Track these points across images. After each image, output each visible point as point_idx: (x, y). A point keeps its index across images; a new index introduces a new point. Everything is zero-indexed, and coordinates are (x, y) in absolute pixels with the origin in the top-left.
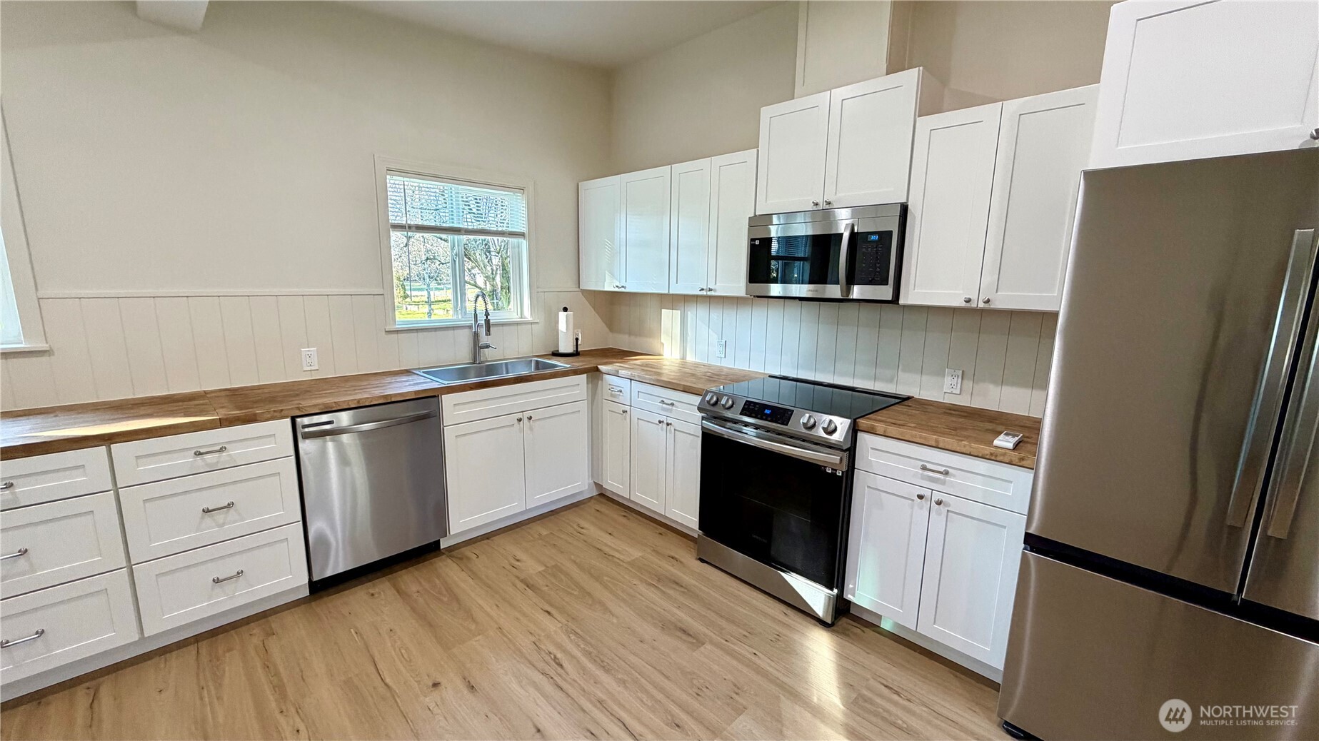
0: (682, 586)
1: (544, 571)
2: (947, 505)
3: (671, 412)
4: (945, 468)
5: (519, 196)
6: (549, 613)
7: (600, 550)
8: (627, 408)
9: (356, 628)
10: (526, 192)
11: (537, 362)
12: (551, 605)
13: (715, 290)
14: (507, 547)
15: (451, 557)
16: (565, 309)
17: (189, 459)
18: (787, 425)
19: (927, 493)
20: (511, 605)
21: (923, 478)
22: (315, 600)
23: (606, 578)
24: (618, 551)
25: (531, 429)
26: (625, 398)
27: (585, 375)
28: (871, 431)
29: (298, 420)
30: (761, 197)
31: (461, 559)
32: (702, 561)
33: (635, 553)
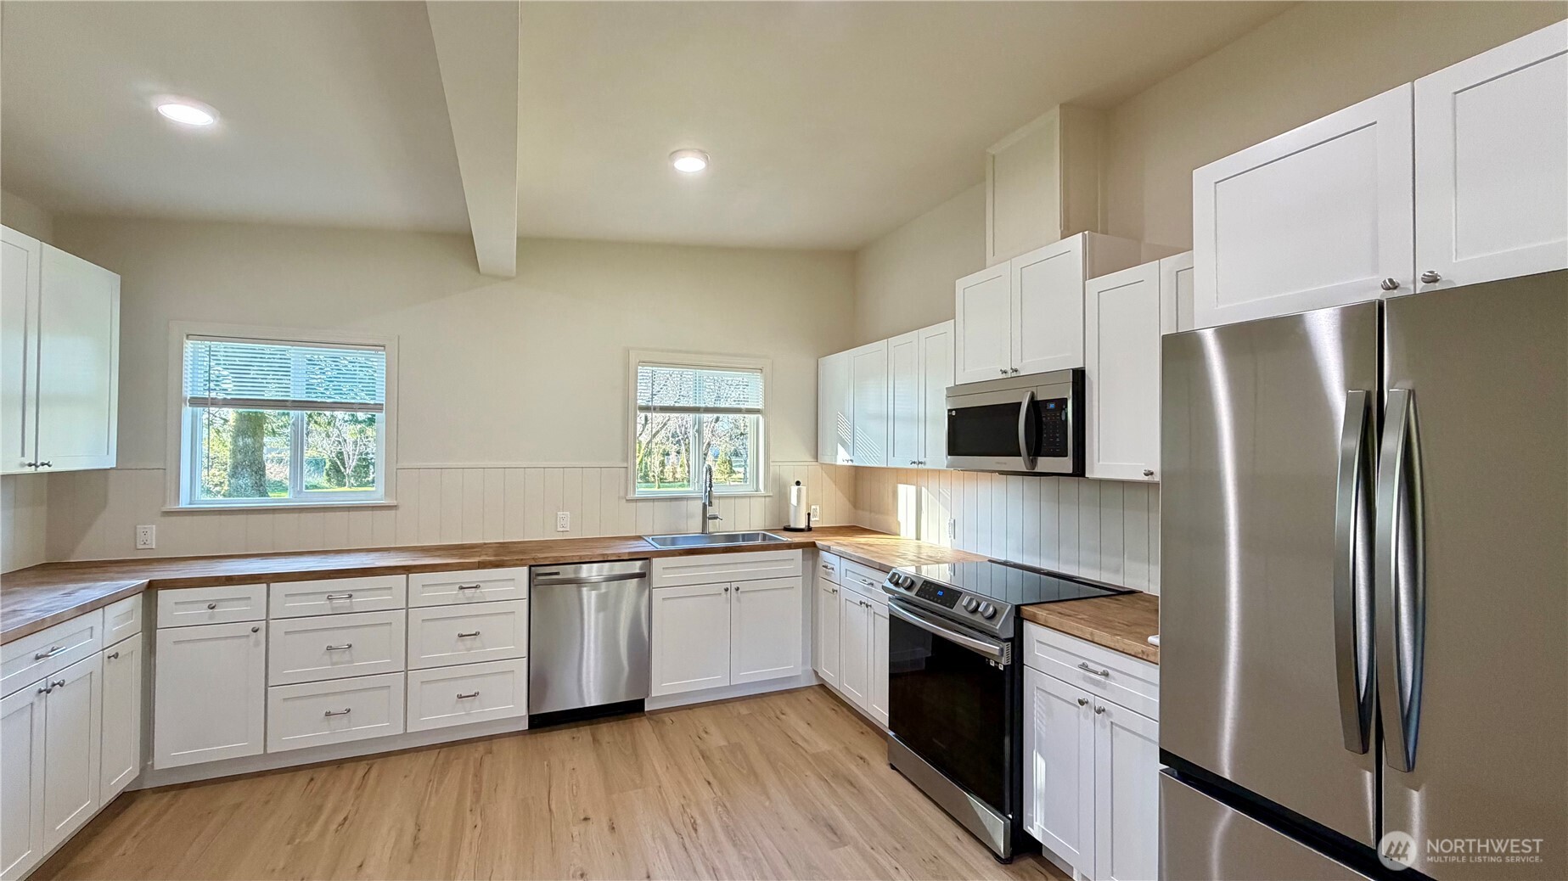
0: (855, 787)
1: (725, 746)
2: (1110, 715)
3: (871, 593)
4: (1105, 669)
5: (759, 375)
6: (709, 783)
7: (790, 737)
8: (837, 587)
9: (549, 762)
10: (764, 372)
11: (764, 535)
12: (715, 776)
13: (925, 463)
14: (705, 718)
15: (649, 719)
16: (798, 483)
17: (455, 591)
18: (952, 608)
19: (1090, 698)
20: (680, 769)
21: (1086, 679)
22: (531, 734)
23: (780, 764)
24: (806, 740)
25: (739, 600)
26: (835, 577)
27: (801, 550)
28: (1034, 621)
29: (533, 568)
30: (959, 367)
31: (657, 722)
32: (893, 767)
33: (822, 745)
